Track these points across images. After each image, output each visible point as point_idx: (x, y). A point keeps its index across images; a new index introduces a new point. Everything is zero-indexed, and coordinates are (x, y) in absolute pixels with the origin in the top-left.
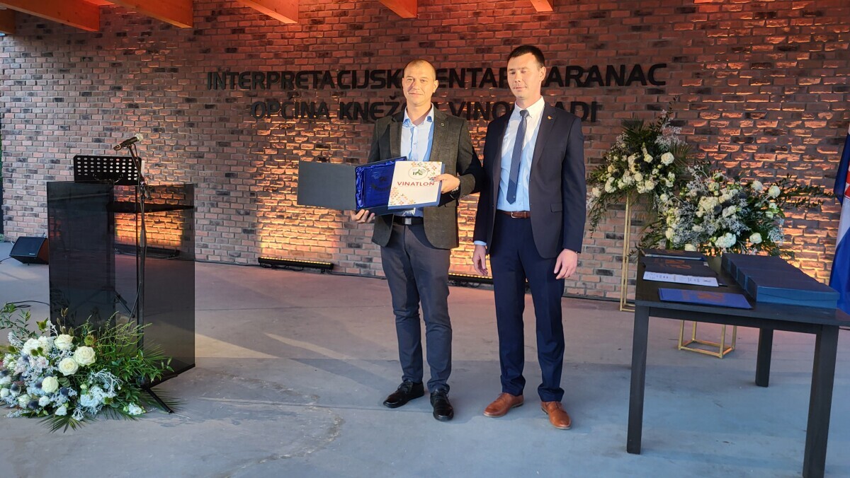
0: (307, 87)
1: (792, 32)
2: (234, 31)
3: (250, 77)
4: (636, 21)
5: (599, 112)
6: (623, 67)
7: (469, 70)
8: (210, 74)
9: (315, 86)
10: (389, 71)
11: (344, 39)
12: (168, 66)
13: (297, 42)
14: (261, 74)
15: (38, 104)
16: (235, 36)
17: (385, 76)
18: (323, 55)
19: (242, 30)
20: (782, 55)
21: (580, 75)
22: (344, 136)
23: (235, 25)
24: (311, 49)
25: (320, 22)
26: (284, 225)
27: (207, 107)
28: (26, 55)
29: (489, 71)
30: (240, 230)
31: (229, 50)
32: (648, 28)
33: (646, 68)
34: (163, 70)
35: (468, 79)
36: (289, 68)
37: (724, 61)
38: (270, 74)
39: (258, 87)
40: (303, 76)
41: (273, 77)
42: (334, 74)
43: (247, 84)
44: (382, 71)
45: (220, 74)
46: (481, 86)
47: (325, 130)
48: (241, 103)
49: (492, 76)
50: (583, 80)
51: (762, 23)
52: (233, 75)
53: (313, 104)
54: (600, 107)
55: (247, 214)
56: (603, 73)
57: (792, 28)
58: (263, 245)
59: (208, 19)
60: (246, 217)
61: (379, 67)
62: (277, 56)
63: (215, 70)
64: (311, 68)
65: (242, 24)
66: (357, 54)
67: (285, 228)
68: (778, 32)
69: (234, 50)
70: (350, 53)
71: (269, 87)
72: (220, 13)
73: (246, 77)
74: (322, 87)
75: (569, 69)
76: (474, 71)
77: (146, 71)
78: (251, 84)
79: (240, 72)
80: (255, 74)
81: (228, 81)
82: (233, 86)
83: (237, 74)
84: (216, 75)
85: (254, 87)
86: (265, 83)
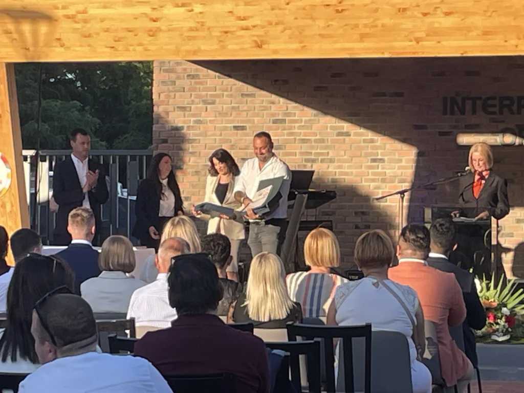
3: (496, 102)
8: (445, 99)
12: (391, 90)
14: (510, 98)
15: (209, 133)
27: (441, 134)
31: (468, 74)
34: (384, 95)
38: (521, 98)
39: (506, 110)
43: (491, 109)
45: (459, 99)
52: (474, 100)
63: (451, 94)
69: (476, 74)
71: (519, 113)
73: (490, 102)
78: (496, 109)
79: (484, 97)
80: (502, 99)
81: (468, 106)
82: (474, 112)
83: (480, 98)
84: (454, 101)
85: (501, 113)
86: (515, 108)
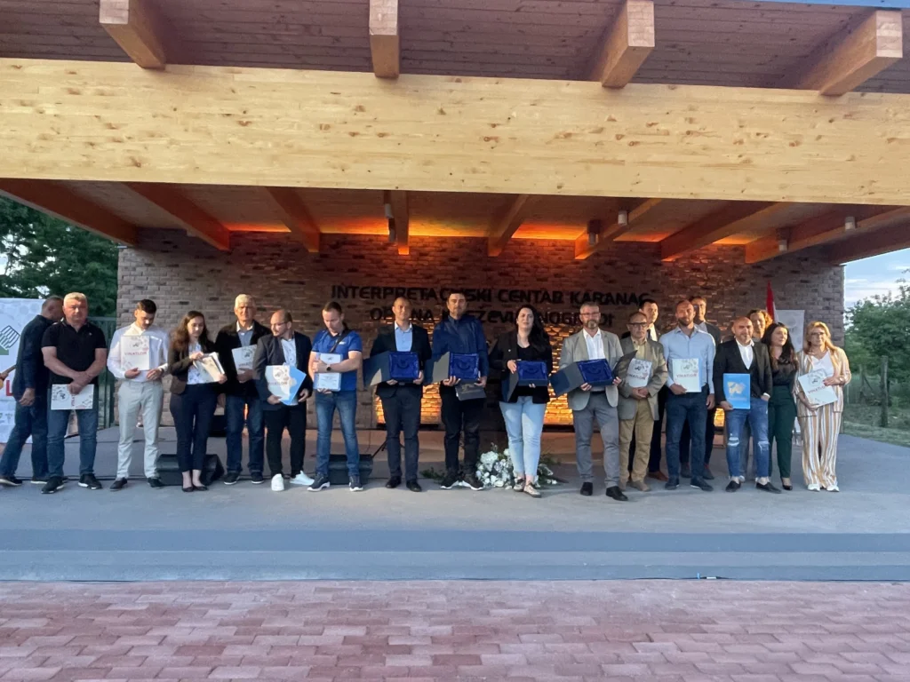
0: (415, 299)
1: (708, 280)
2: (355, 257)
3: (369, 290)
4: (631, 269)
5: (613, 320)
6: (625, 295)
7: (533, 291)
8: (334, 287)
9: (422, 299)
10: (478, 290)
11: (444, 267)
12: (296, 279)
13: (407, 267)
14: (379, 289)
16: (356, 261)
17: (475, 293)
18: (429, 277)
19: (362, 257)
20: (705, 291)
21: (601, 298)
23: (356, 253)
24: (418, 272)
25: (426, 255)
28: (148, 265)
29: (546, 293)
31: (350, 271)
32: (637, 273)
33: (638, 295)
34: (291, 282)
35: (533, 297)
36: (401, 285)
37: (677, 293)
38: (385, 289)
39: (376, 298)
40: (412, 291)
41: (388, 291)
42: (437, 291)
43: (366, 295)
44: (474, 290)
46: (542, 302)
48: (361, 309)
49: (548, 295)
50: (603, 300)
51: (694, 274)
52: (354, 288)
53: (420, 310)
54: (613, 317)
55: (365, 390)
56: (615, 297)
57: (709, 278)
59: (334, 247)
61: (471, 287)
62: (391, 276)
63: (339, 284)
64: (420, 286)
65: (364, 252)
66: (454, 277)
68: (702, 279)
69: (355, 270)
70: (449, 277)
71: (385, 297)
72: (344, 243)
73: (365, 290)
74: (427, 299)
75: (595, 294)
76: (537, 293)
77: (275, 282)
78: (369, 296)
79: (361, 287)
80: (374, 288)
81: (350, 292)
82: (354, 296)
83: (357, 288)
84: (340, 288)
85: (372, 298)
86: (382, 295)
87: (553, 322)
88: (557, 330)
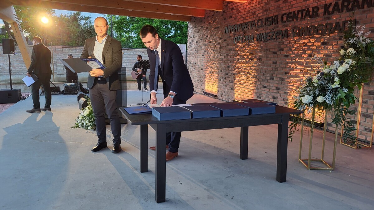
0: (249, 29)
3: (235, 27)
7: (300, 11)
8: (226, 28)
9: (251, 28)
11: (259, 5)
12: (217, 26)
13: (247, 10)
16: (232, 11)
17: (271, 19)
18: (254, 13)
19: (233, 9)
21: (349, 4)
22: (258, 49)
24: (250, 12)
26: (241, 87)
27: (225, 40)
29: (308, 9)
30: (230, 89)
31: (230, 17)
34: (216, 28)
35: (300, 16)
36: (245, 21)
38: (239, 25)
39: (236, 31)
40: (248, 24)
42: (256, 21)
43: (234, 30)
46: (304, 18)
47: (253, 47)
48: (232, 38)
49: (309, 12)
50: (350, 7)
53: (250, 35)
55: (232, 82)
58: (235, 95)
59: (226, 6)
60: (232, 83)
61: (269, 16)
62: (241, 17)
63: (227, 26)
64: (250, 20)
66: (263, 11)
67: (241, 89)
70: (261, 11)
71: (239, 30)
72: (229, 3)
74: (253, 28)
75: (343, 2)
76: (302, 11)
77: (213, 29)
83: (232, 26)
87: (310, 34)
88: (313, 40)
